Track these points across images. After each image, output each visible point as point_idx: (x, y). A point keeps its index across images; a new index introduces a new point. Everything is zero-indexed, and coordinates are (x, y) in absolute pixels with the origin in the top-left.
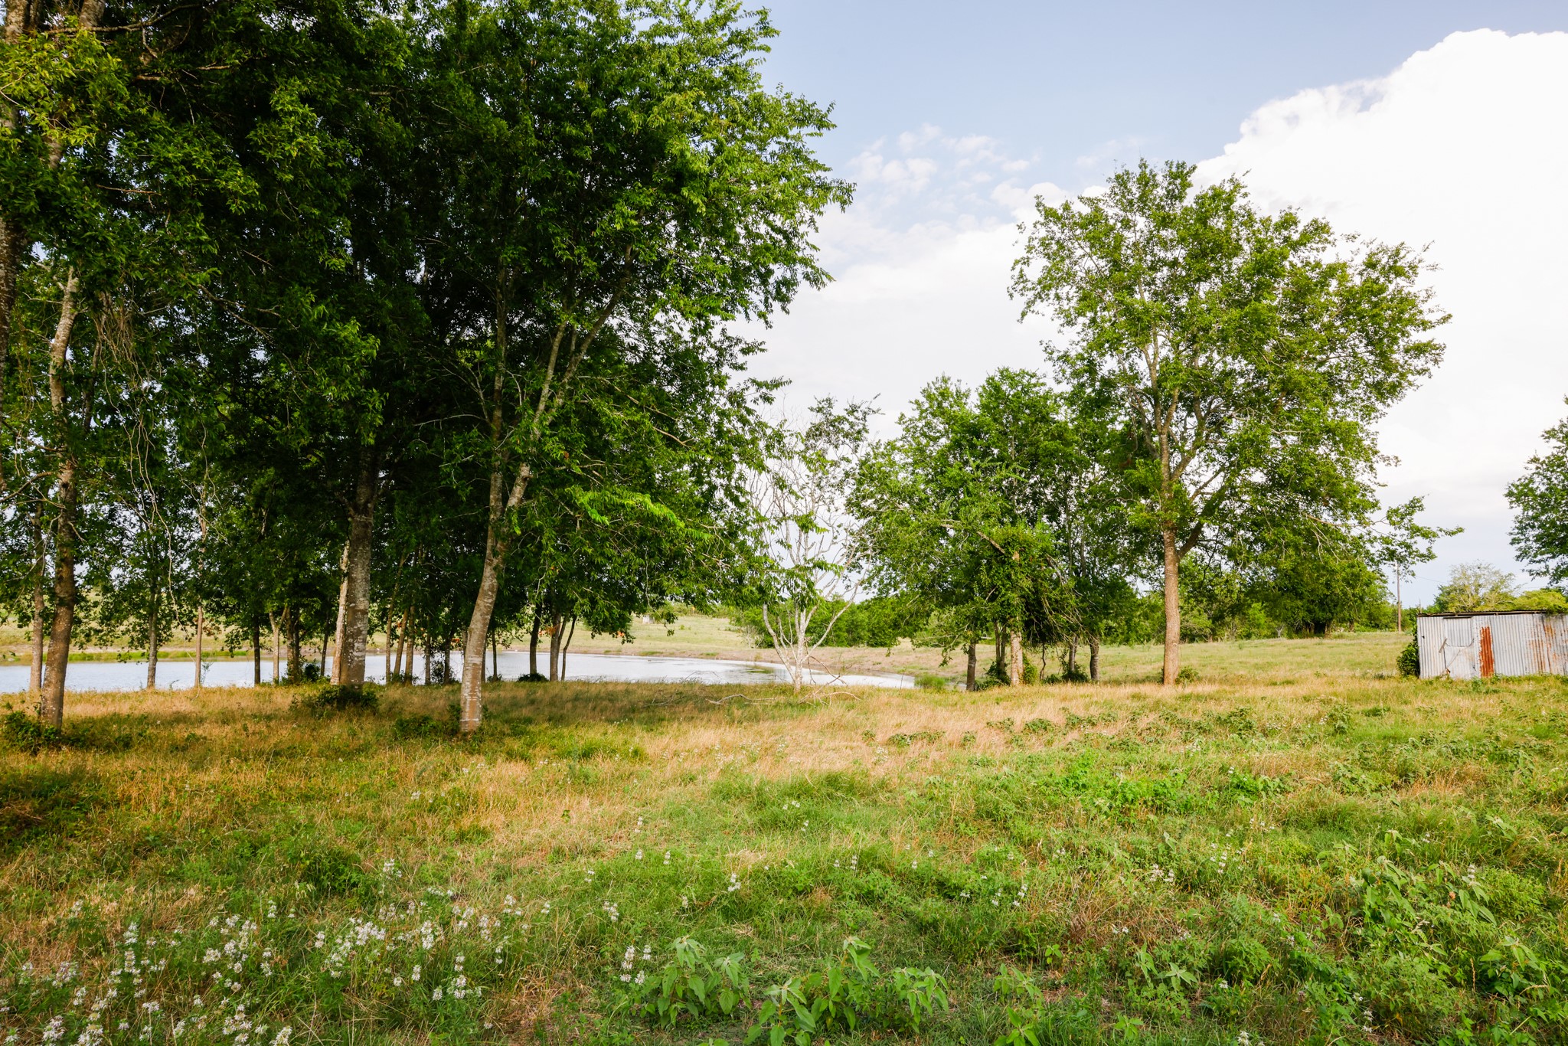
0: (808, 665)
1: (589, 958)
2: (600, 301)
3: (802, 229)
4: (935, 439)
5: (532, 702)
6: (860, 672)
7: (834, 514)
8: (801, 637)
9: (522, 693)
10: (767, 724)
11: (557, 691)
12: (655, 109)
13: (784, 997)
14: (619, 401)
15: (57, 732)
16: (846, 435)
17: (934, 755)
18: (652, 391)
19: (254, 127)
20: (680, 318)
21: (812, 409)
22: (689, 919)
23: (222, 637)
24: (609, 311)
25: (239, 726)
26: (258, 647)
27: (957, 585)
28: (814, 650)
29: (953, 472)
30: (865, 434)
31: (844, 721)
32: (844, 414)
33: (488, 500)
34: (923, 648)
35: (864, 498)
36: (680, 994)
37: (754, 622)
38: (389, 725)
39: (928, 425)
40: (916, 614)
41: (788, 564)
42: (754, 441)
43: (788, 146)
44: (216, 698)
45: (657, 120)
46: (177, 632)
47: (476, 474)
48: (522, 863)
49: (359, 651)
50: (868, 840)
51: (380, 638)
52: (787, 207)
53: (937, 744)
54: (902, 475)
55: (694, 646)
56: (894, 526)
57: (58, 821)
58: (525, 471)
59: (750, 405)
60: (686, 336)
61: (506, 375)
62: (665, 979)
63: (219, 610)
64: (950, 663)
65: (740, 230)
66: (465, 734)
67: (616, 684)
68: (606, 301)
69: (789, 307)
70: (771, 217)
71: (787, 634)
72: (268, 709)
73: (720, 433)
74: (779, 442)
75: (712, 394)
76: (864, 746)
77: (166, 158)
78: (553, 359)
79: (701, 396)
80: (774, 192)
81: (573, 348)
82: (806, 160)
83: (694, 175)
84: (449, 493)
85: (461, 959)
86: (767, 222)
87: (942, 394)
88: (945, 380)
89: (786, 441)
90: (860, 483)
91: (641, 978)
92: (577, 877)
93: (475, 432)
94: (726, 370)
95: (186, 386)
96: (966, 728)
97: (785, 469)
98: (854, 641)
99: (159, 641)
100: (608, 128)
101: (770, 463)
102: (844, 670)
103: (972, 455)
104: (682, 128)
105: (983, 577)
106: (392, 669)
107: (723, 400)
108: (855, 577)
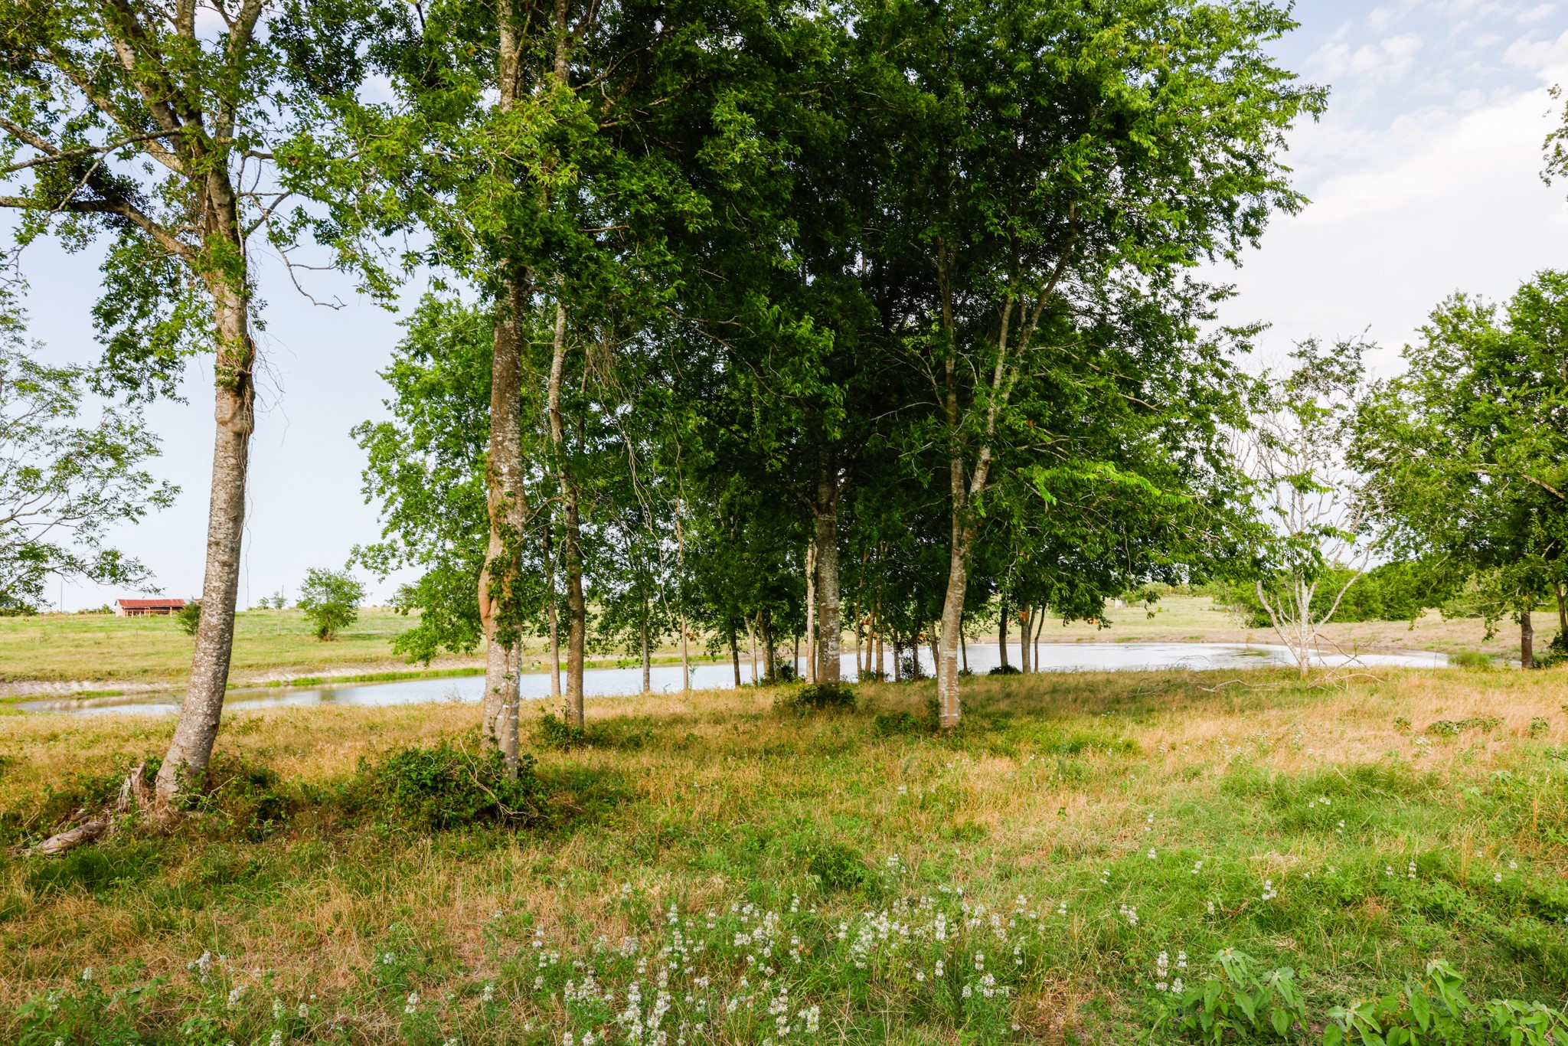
0: (1316, 645)
1: (1112, 964)
2: (1046, 266)
3: (1268, 149)
4: (1453, 371)
5: (1008, 696)
6: (1378, 651)
7: (1332, 470)
8: (1305, 612)
9: (995, 686)
10: (1274, 712)
11: (1032, 683)
12: (1084, 51)
13: (1350, 1020)
14: (1079, 369)
15: (581, 733)
16: (1338, 379)
17: (1492, 746)
18: (1111, 354)
19: (701, 147)
20: (1136, 273)
21: (1292, 355)
22: (1218, 927)
23: (703, 642)
24: (1057, 275)
25: (729, 726)
26: (736, 650)
27: (1498, 541)
28: (1321, 627)
29: (1478, 407)
30: (1359, 374)
31: (1368, 706)
32: (1332, 355)
33: (950, 490)
34: (1455, 620)
35: (1368, 448)
36: (1225, 1011)
37: (1242, 599)
38: (869, 723)
39: (1442, 354)
40: (1447, 578)
41: (1283, 532)
42: (1234, 396)
43: (1243, 58)
44: (705, 700)
45: (1087, 63)
46: (665, 639)
47: (935, 460)
48: (1024, 862)
49: (834, 649)
50: (1423, 845)
51: (849, 637)
52: (1248, 128)
53: (1494, 732)
54: (1413, 416)
55: (1174, 629)
56: (1410, 477)
57: (594, 812)
58: (985, 454)
59: (1225, 357)
60: (1145, 290)
61: (958, 356)
62: (1207, 992)
63: (699, 616)
64: (1497, 636)
65: (1195, 164)
66: (946, 730)
67: (1095, 673)
68: (1052, 265)
69: (1260, 240)
70: (1230, 143)
71: (1287, 611)
72: (753, 711)
73: (1194, 393)
74: (1263, 393)
75: (1180, 350)
76: (1397, 736)
77: (631, 191)
78: (1004, 334)
79: (1169, 354)
80: (1231, 115)
81: (1024, 319)
82: (1267, 71)
83: (1135, 114)
84: (911, 485)
85: (980, 957)
86: (1226, 150)
87: (1457, 315)
88: (1460, 298)
89: (1272, 391)
90: (1361, 431)
91: (1178, 986)
92: (1084, 879)
93: (931, 419)
94: (1193, 321)
95: (662, 405)
96: (1533, 713)
97: (1270, 426)
98: (1365, 615)
99: (651, 648)
100: (1036, 82)
101: (1254, 419)
102: (1357, 649)
103: (1504, 383)
104: (1118, 66)
105: (1536, 529)
106: (863, 667)
107: (1194, 355)
108: (1363, 539)
